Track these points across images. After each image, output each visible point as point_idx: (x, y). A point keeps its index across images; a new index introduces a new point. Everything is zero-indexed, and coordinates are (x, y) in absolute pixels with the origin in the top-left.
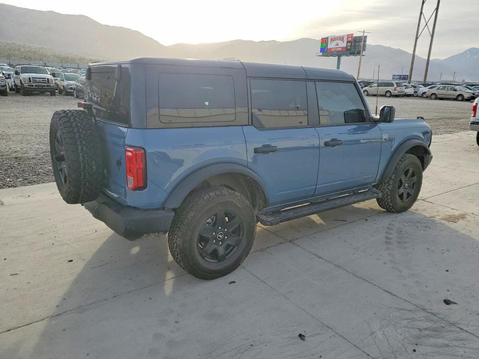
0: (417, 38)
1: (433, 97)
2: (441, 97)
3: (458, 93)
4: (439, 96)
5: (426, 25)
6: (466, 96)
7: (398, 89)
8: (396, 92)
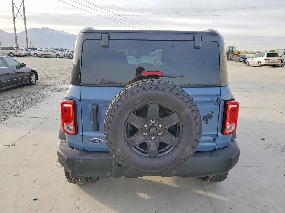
0: (14, 19)
1: (43, 56)
2: (47, 56)
3: (56, 54)
4: (46, 56)
5: (19, 11)
6: (61, 55)
7: (18, 51)
8: (17, 54)
